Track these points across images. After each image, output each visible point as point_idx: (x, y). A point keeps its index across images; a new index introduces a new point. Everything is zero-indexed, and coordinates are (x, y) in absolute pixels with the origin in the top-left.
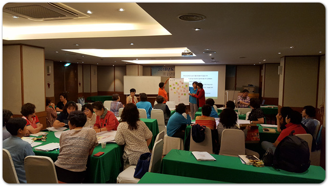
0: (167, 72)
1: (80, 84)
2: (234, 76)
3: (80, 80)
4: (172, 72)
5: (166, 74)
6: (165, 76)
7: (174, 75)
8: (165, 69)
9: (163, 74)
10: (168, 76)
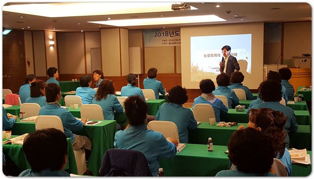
0: (169, 38)
1: (29, 63)
3: (29, 56)
4: (177, 37)
5: (168, 42)
6: (165, 45)
7: (180, 43)
8: (165, 34)
9: (163, 42)
10: (171, 45)
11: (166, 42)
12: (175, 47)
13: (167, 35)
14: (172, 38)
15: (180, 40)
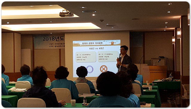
0: (55, 42)
2: (142, 46)
4: (62, 42)
5: (54, 45)
6: (52, 48)
7: (64, 46)
8: (52, 39)
9: (50, 45)
10: (57, 48)
11: (52, 45)
12: (60, 49)
13: (53, 39)
14: (57, 42)
15: (64, 44)
